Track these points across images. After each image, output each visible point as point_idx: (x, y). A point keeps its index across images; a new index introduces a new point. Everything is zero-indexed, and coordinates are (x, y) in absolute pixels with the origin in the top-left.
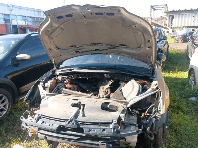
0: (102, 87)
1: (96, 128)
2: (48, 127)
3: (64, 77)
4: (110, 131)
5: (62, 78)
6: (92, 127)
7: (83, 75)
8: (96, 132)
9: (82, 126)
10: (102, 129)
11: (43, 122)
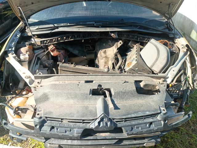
0: (104, 50)
1: (140, 124)
2: (64, 134)
3: (45, 41)
4: (159, 123)
5: (41, 41)
6: (134, 122)
7: (76, 36)
8: (141, 129)
9: (119, 125)
10: (148, 123)
11: (53, 128)
